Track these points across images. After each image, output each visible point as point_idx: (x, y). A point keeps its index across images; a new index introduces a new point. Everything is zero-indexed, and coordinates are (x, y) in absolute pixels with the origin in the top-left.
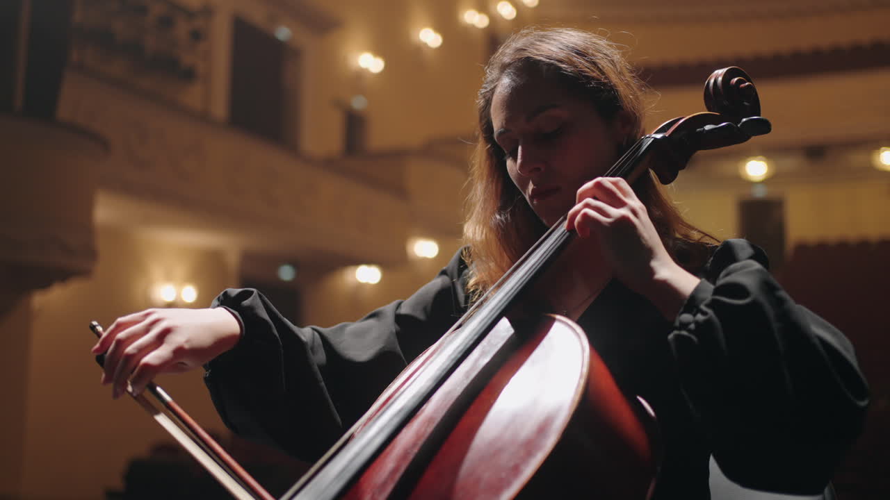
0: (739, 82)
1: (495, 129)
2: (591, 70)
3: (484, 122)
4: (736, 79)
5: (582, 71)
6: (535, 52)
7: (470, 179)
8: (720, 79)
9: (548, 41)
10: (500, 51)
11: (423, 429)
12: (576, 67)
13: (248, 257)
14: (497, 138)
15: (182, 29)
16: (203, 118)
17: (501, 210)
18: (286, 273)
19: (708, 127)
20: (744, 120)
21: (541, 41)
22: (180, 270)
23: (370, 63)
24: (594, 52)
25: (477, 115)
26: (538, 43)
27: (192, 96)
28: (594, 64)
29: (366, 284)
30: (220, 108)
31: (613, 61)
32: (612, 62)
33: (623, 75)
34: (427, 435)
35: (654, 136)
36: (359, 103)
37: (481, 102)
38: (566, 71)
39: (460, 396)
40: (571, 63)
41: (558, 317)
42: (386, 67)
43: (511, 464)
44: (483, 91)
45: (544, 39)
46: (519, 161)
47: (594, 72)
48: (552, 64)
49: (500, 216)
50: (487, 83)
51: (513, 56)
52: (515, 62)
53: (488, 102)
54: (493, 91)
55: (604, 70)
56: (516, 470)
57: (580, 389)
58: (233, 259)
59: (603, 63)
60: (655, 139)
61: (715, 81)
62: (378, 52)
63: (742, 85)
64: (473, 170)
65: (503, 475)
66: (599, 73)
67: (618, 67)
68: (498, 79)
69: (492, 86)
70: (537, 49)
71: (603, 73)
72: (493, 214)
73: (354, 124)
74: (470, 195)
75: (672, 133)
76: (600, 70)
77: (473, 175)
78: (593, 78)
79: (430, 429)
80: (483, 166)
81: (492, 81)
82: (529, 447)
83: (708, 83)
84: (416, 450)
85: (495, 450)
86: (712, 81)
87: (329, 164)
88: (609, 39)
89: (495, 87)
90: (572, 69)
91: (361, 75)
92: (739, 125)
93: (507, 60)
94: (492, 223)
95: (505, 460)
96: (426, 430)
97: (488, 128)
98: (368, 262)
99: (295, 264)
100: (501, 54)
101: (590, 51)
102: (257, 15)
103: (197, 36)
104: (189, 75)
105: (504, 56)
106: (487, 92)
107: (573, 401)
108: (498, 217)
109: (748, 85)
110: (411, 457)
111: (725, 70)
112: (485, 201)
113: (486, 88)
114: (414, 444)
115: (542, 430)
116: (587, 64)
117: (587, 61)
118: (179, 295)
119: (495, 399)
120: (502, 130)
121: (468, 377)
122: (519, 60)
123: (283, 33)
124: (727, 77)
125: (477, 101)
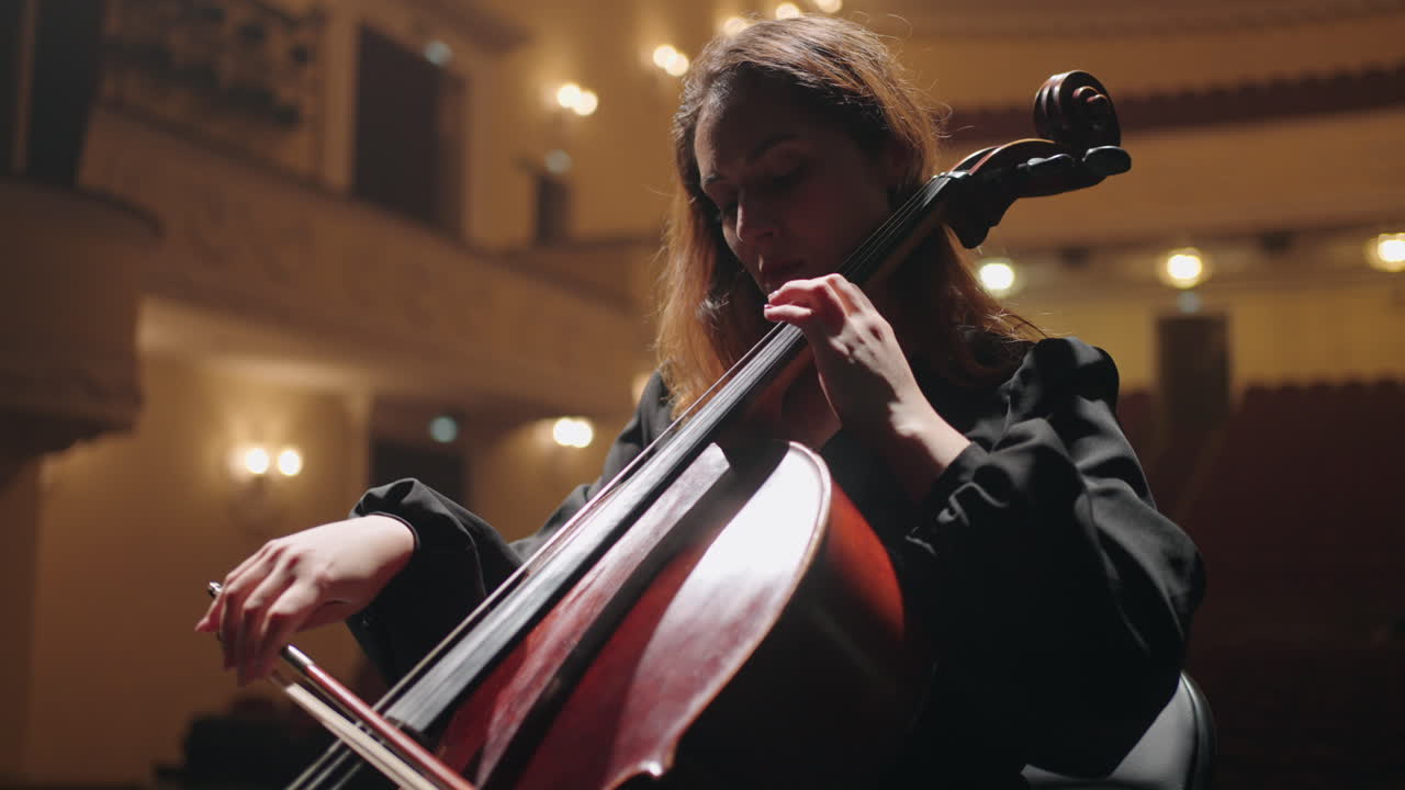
0: (1086, 94)
1: (702, 175)
2: (844, 79)
3: (684, 163)
4: (1081, 89)
5: (831, 82)
6: (758, 53)
7: (663, 248)
8: (1057, 89)
9: (777, 36)
10: (704, 52)
11: (588, 610)
12: (819, 74)
13: (382, 405)
14: (707, 186)
15: (278, 46)
16: (312, 184)
17: (714, 295)
18: (443, 430)
19: (1033, 162)
20: (1091, 151)
21: (764, 36)
22: (276, 424)
23: (576, 100)
24: (846, 50)
25: (673, 151)
26: (761, 39)
27: (295, 151)
28: (847, 67)
29: (570, 448)
30: (338, 170)
31: (876, 61)
32: (875, 63)
33: (893, 82)
34: (593, 618)
35: (951, 173)
36: (557, 163)
37: (681, 132)
38: (805, 81)
39: (643, 562)
40: (812, 69)
41: (792, 444)
42: (600, 106)
43: (709, 656)
44: (681, 115)
45: (769, 32)
46: (739, 224)
47: (848, 81)
48: (783, 71)
49: (713, 302)
50: (686, 103)
51: (724, 61)
52: (727, 70)
53: (690, 133)
54: (695, 116)
55: (863, 77)
56: (714, 665)
57: (813, 548)
58: (359, 407)
59: (863, 66)
60: (953, 179)
61: (1051, 92)
62: (588, 81)
63: (1091, 99)
64: (668, 234)
65: (696, 673)
66: (854, 82)
67: (884, 71)
68: (703, 96)
69: (694, 109)
70: (759, 50)
71: (861, 82)
72: (702, 299)
73: (550, 195)
74: (663, 276)
75: (979, 170)
76: (857, 78)
77: (667, 243)
78: (846, 91)
79: (598, 610)
80: (683, 231)
81: (694, 100)
82: (735, 632)
83: (1041, 95)
84: (575, 642)
85: (688, 638)
86: (1046, 92)
87: (510, 259)
88: (868, 28)
89: (699, 109)
90: (814, 79)
91: (561, 119)
92: (1084, 159)
93: (715, 67)
94: (699, 313)
95: (700, 651)
96: (592, 612)
97: (690, 173)
98: (573, 413)
99: (457, 415)
100: (705, 57)
101: (841, 49)
102: (397, 23)
103: (301, 56)
104: (288, 118)
105: (710, 60)
106: (688, 117)
107: (802, 562)
108: (709, 304)
109: (1099, 99)
110: (568, 651)
111: (1065, 75)
112: (688, 281)
113: (685, 111)
114: (574, 633)
115: (755, 607)
116: (838, 70)
117: (836, 64)
118: (273, 462)
119: (693, 564)
120: (713, 176)
121: (657, 534)
122: (734, 67)
123: (438, 52)
124: (1068, 85)
125: (673, 132)
